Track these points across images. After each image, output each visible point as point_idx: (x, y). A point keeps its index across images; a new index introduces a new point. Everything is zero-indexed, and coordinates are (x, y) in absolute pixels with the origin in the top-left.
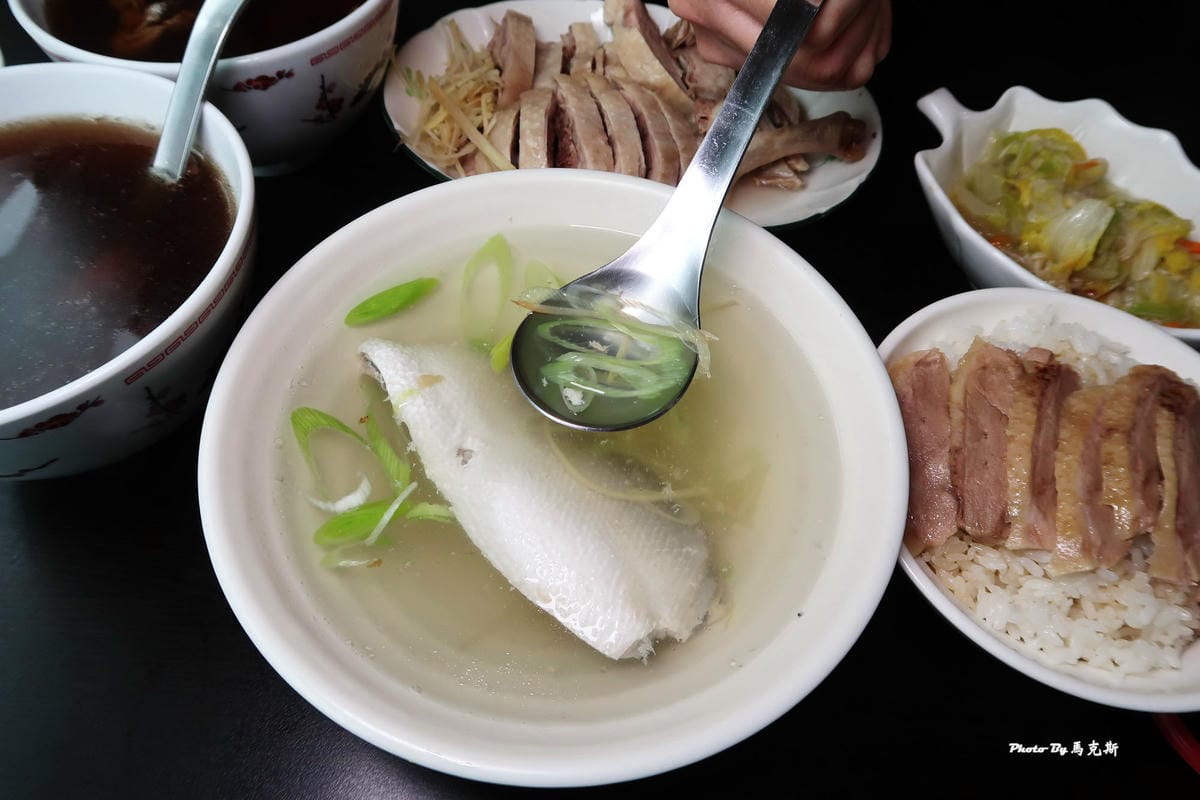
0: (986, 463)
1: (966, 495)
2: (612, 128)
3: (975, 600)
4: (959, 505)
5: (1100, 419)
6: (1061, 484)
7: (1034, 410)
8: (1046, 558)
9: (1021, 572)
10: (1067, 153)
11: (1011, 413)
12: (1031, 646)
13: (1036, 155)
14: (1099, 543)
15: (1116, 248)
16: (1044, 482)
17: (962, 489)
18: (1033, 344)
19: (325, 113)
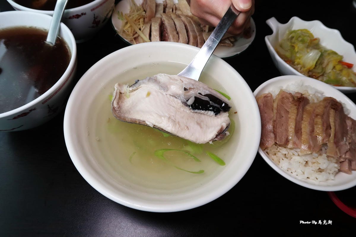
0: (283, 124)
1: (277, 133)
2: (178, 29)
3: (279, 162)
4: (275, 136)
5: (314, 112)
6: (303, 130)
7: (296, 110)
8: (298, 150)
9: (292, 154)
10: (308, 36)
11: (290, 111)
12: (294, 174)
13: (300, 37)
14: (313, 146)
15: (321, 64)
16: (298, 130)
17: (276, 132)
18: (297, 91)
19: (95, 25)
